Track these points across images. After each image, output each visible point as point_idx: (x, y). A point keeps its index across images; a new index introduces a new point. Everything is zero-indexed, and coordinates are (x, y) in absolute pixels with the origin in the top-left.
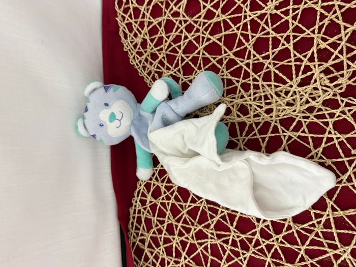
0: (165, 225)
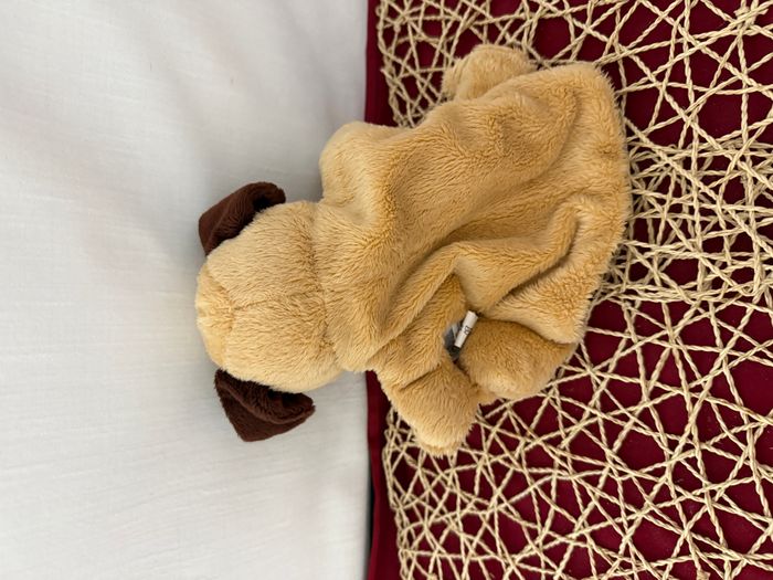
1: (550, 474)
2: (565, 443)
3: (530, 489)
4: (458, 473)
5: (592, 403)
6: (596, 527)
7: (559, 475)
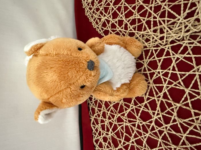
0: (102, 112)
2: (126, 115)
3: (118, 129)
4: (101, 125)
5: (132, 103)
7: (125, 124)
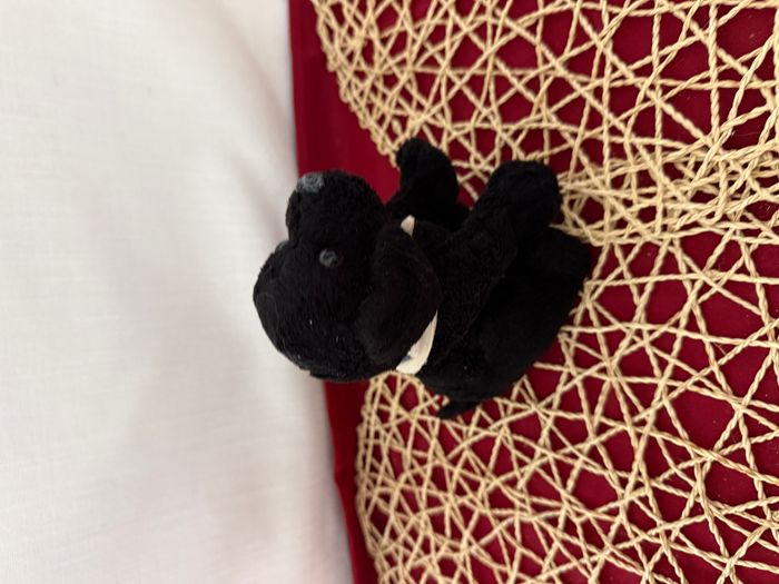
1: (512, 515)
6: (564, 568)
